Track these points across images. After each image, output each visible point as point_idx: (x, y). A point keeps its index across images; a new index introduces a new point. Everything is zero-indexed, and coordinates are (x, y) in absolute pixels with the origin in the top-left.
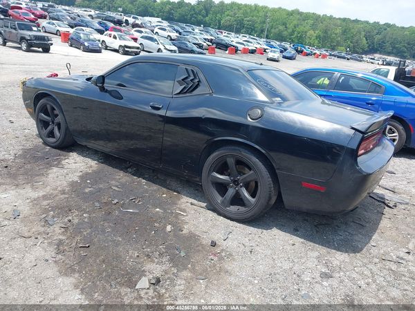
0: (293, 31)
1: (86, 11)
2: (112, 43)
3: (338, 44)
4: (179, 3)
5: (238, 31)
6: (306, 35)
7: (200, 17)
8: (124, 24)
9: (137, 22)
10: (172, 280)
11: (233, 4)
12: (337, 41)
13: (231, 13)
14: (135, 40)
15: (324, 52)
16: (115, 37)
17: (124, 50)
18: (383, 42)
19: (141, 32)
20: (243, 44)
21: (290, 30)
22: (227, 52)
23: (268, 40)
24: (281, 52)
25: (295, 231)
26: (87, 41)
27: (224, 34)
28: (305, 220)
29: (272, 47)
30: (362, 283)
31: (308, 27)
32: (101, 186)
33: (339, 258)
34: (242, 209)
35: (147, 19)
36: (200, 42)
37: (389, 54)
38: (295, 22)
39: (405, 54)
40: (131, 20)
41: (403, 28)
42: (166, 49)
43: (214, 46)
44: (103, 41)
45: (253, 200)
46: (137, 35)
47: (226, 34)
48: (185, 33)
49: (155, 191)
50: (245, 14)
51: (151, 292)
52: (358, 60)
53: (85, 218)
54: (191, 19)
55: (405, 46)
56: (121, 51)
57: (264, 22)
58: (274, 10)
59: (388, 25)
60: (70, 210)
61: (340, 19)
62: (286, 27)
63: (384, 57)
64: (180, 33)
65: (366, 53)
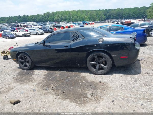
0: (80, 17)
1: (4, 24)
2: (19, 34)
3: (96, 19)
4: (37, 15)
5: (61, 21)
6: (85, 18)
7: (46, 19)
8: (20, 26)
9: (25, 25)
10: (96, 93)
11: (57, 12)
12: (95, 18)
13: (57, 15)
14: (27, 31)
15: (93, 22)
16: (20, 32)
17: (24, 35)
18: (110, 15)
19: (28, 28)
20: (65, 25)
21: (79, 17)
22: (61, 29)
23: (73, 22)
24: (79, 25)
25: (120, 73)
26: (9, 35)
27: (57, 23)
28: (120, 70)
29: (75, 24)
30: (146, 80)
31: (85, 15)
32: (54, 76)
33: (136, 76)
34: (103, 71)
35: (28, 23)
36: (50, 27)
37: (113, 19)
38: (80, 14)
39: (118, 18)
40: (22, 24)
41: (115, 9)
42: (39, 32)
43: (55, 28)
44: (15, 34)
45: (106, 67)
46: (27, 29)
47: (58, 23)
48: (44, 25)
49: (71, 73)
50: (62, 15)
51: (93, 97)
52: (104, 23)
53: (57, 85)
54: (43, 20)
55: (117, 15)
56: (23, 36)
57: (69, 16)
58: (71, 12)
59: (110, 10)
60: (50, 85)
61: (94, 10)
62: (77, 16)
63: (111, 20)
64: (42, 26)
65: (106, 20)
